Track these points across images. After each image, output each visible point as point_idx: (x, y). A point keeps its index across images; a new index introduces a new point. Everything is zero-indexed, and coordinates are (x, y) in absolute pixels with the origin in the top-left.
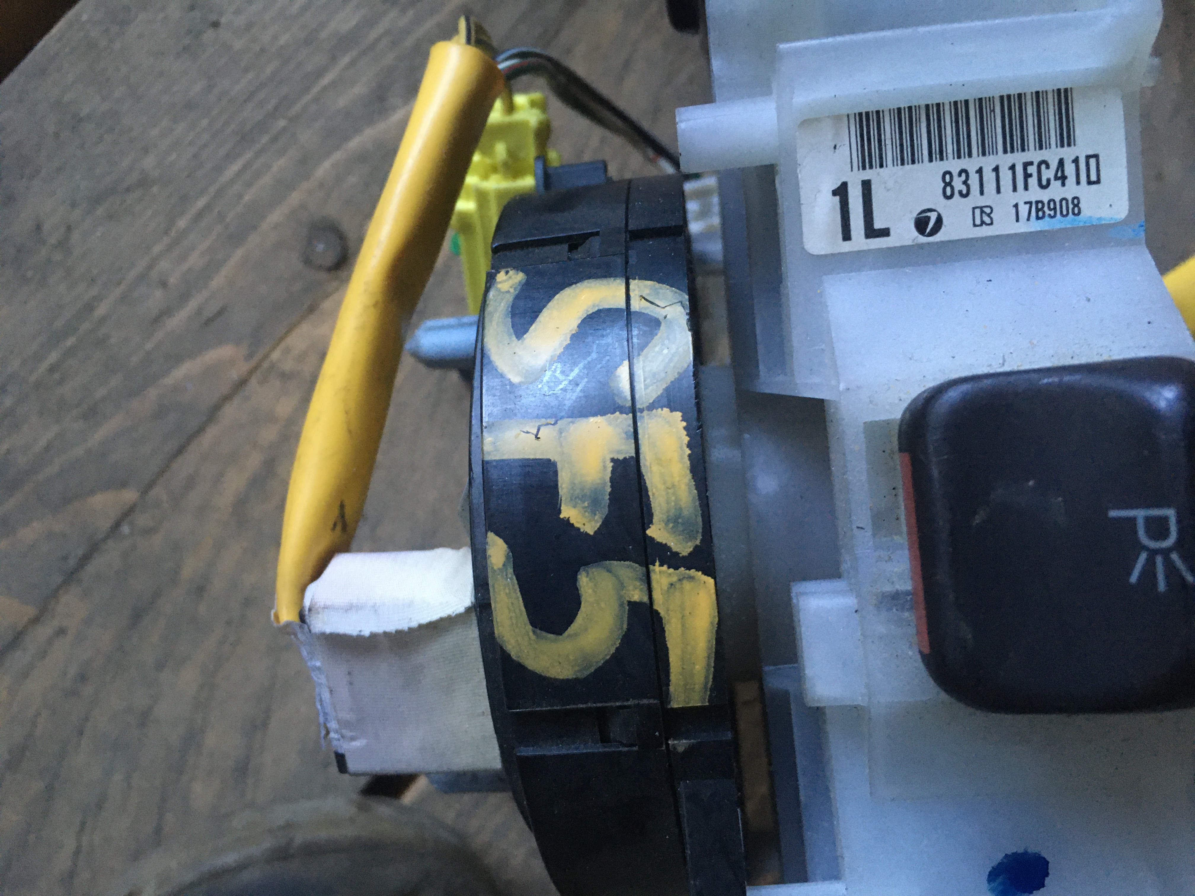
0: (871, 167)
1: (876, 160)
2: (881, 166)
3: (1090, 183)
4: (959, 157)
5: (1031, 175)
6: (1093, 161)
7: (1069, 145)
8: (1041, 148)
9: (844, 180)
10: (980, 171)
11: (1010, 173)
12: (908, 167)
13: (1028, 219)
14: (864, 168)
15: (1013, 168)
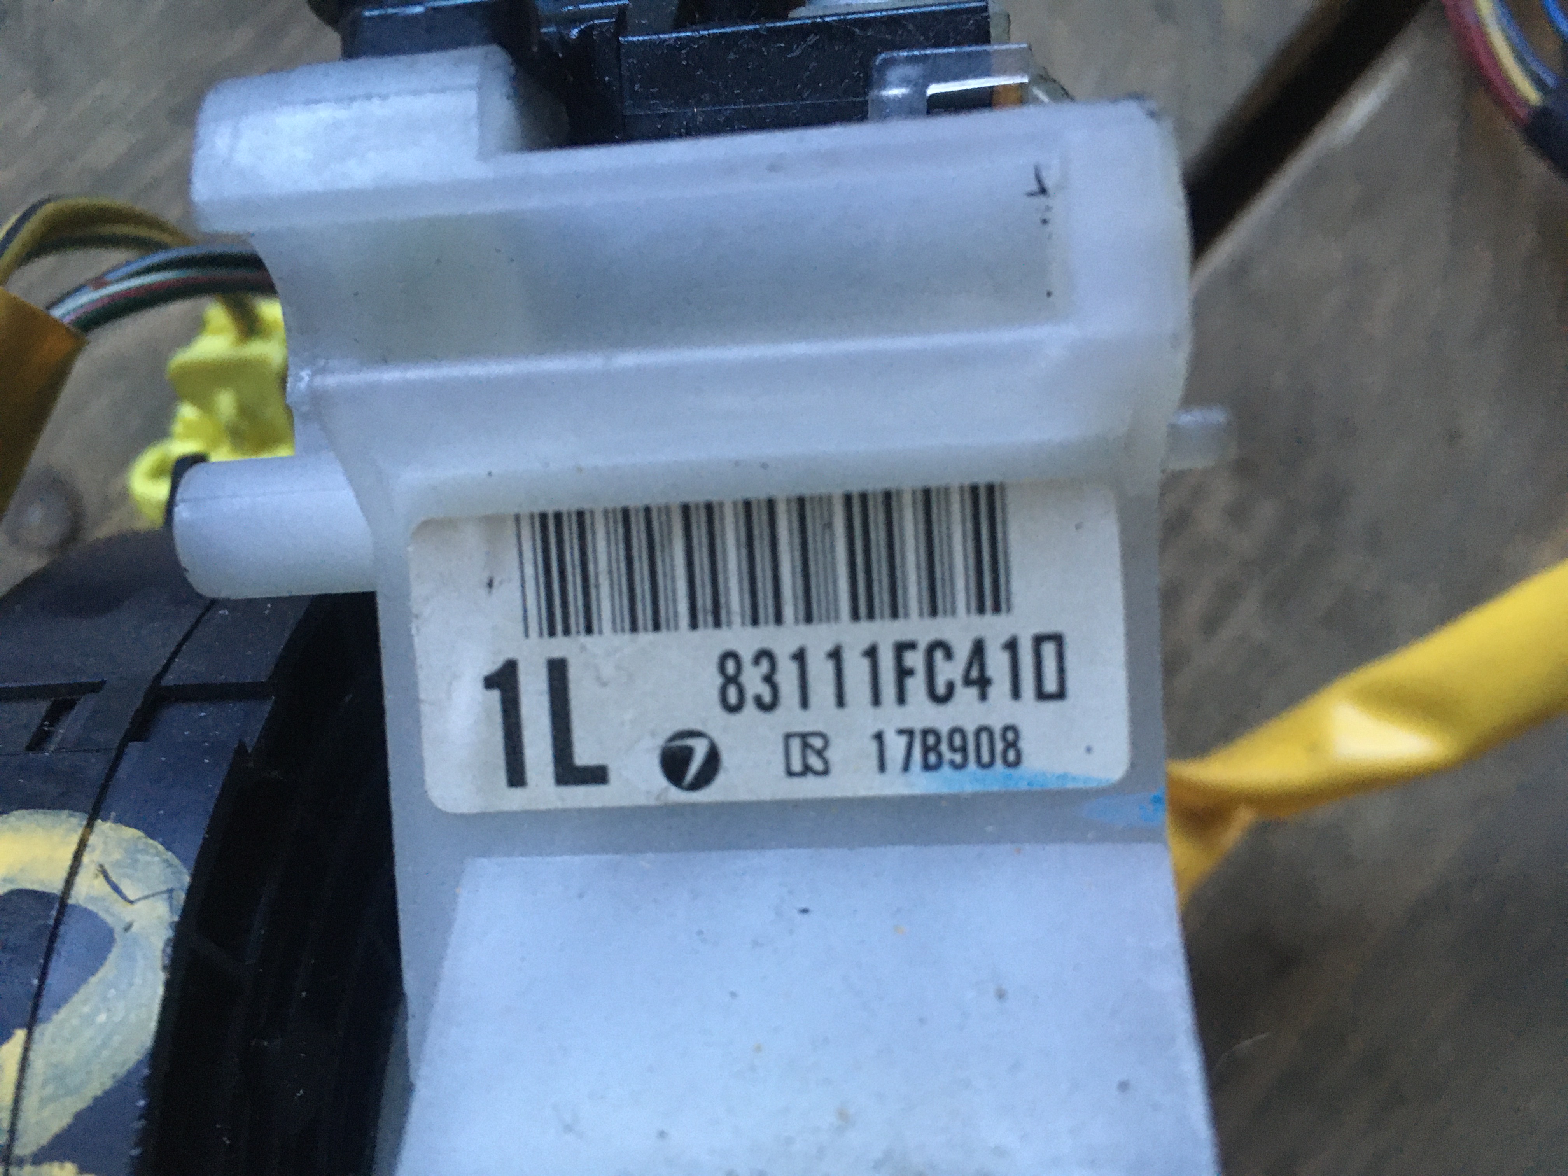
0: (567, 631)
1: (577, 619)
2: (589, 630)
3: (1041, 695)
4: (755, 622)
5: (910, 672)
6: (1049, 649)
7: (997, 609)
8: (934, 612)
9: (510, 655)
10: (800, 657)
11: (865, 663)
12: (646, 638)
13: (906, 767)
14: (552, 633)
15: (872, 653)
